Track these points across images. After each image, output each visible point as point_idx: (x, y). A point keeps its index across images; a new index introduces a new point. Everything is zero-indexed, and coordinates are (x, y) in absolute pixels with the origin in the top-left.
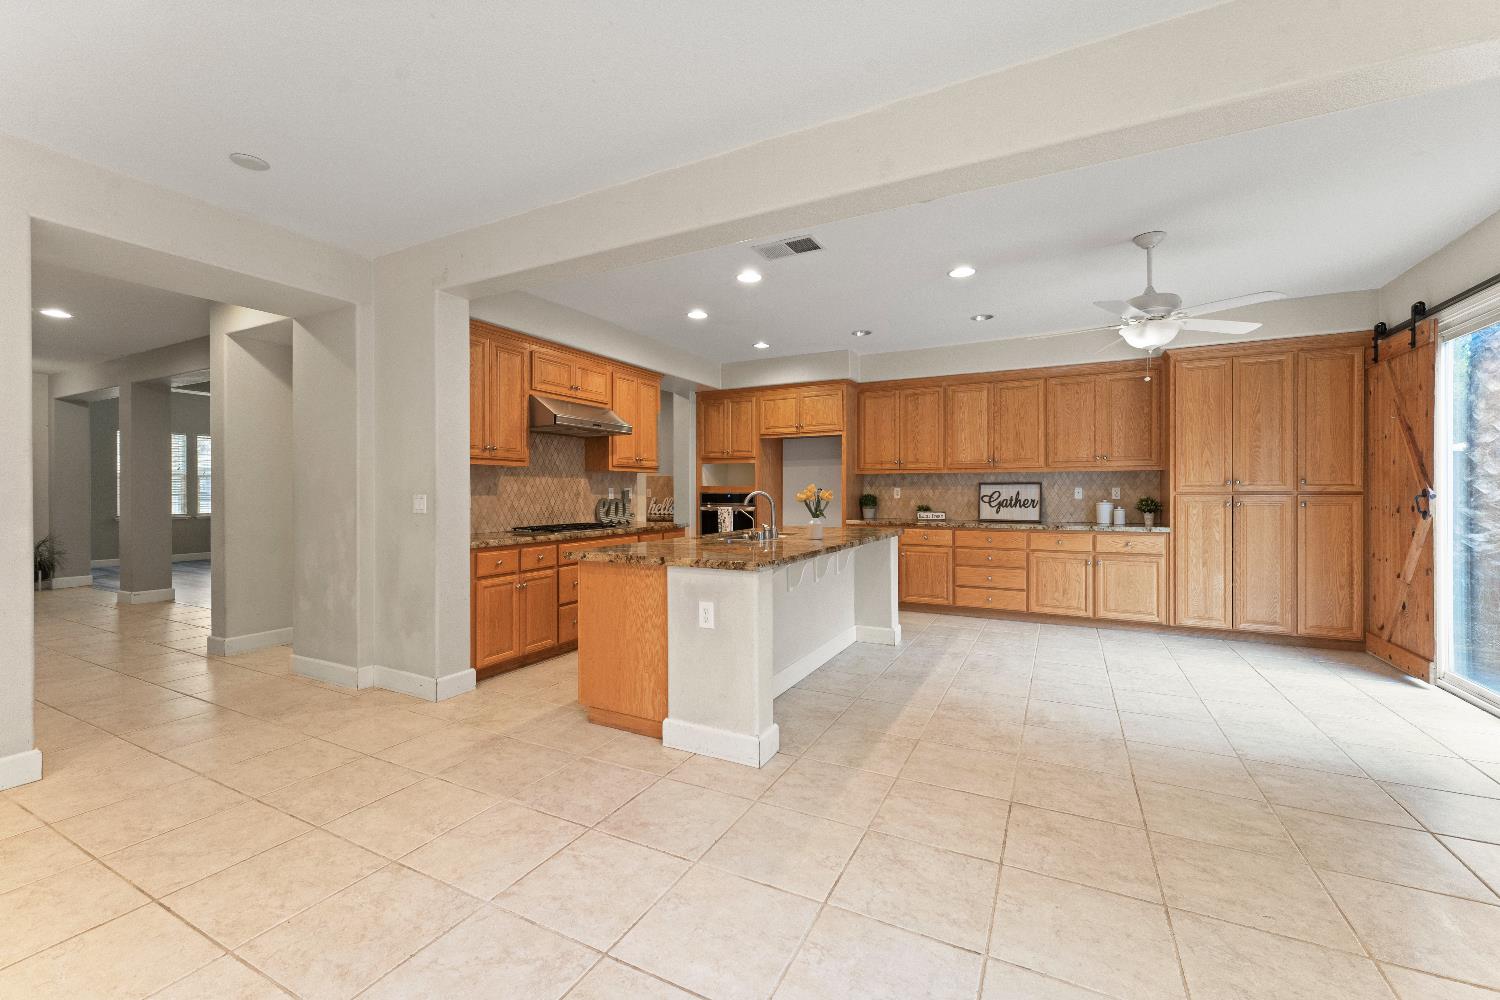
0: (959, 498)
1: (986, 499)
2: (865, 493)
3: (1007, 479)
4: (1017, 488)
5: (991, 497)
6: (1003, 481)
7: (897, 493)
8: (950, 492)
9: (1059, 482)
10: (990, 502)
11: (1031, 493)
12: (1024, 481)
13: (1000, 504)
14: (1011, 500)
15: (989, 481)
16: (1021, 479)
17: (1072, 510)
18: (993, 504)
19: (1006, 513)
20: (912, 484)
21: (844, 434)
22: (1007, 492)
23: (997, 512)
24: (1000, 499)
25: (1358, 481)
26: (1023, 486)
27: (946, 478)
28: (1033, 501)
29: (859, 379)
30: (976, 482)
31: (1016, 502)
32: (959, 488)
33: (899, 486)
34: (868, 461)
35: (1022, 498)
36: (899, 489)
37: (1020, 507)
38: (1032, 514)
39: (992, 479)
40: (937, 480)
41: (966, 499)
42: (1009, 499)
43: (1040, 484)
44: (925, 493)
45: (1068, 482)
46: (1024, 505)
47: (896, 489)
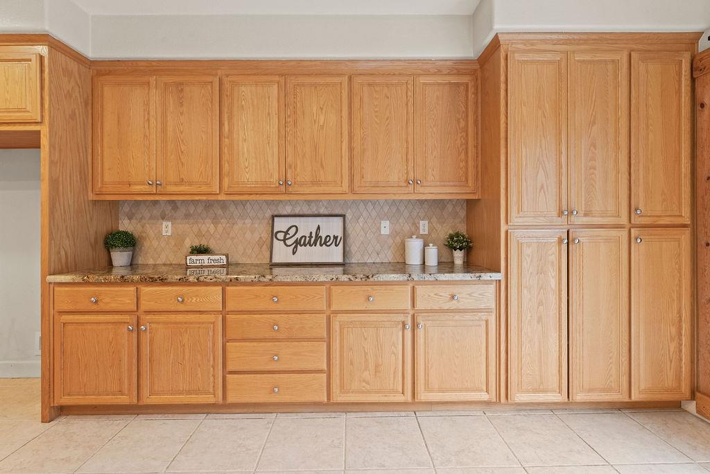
0: (248, 235)
1: (281, 236)
2: (121, 229)
3: (306, 211)
4: (318, 221)
5: (286, 233)
6: (301, 213)
7: (167, 228)
8: (236, 227)
9: (365, 214)
10: (284, 240)
11: (332, 227)
12: (326, 213)
13: (297, 243)
14: (311, 237)
15: (285, 213)
16: (322, 211)
17: (378, 247)
18: (289, 242)
19: (306, 254)
20: (187, 216)
21: (44, 130)
22: (306, 227)
23: (294, 253)
24: (298, 236)
25: (686, 212)
26: (324, 218)
27: (232, 208)
28: (336, 238)
29: (91, 53)
30: (269, 214)
31: (316, 239)
32: (248, 221)
33: (168, 220)
34: (107, 179)
35: (323, 234)
36: (170, 224)
37: (321, 245)
38: (335, 254)
39: (288, 210)
40: (220, 212)
41: (257, 236)
42: (308, 235)
43: (343, 216)
44: (204, 228)
45: (374, 214)
46: (325, 243)
47: (165, 223)
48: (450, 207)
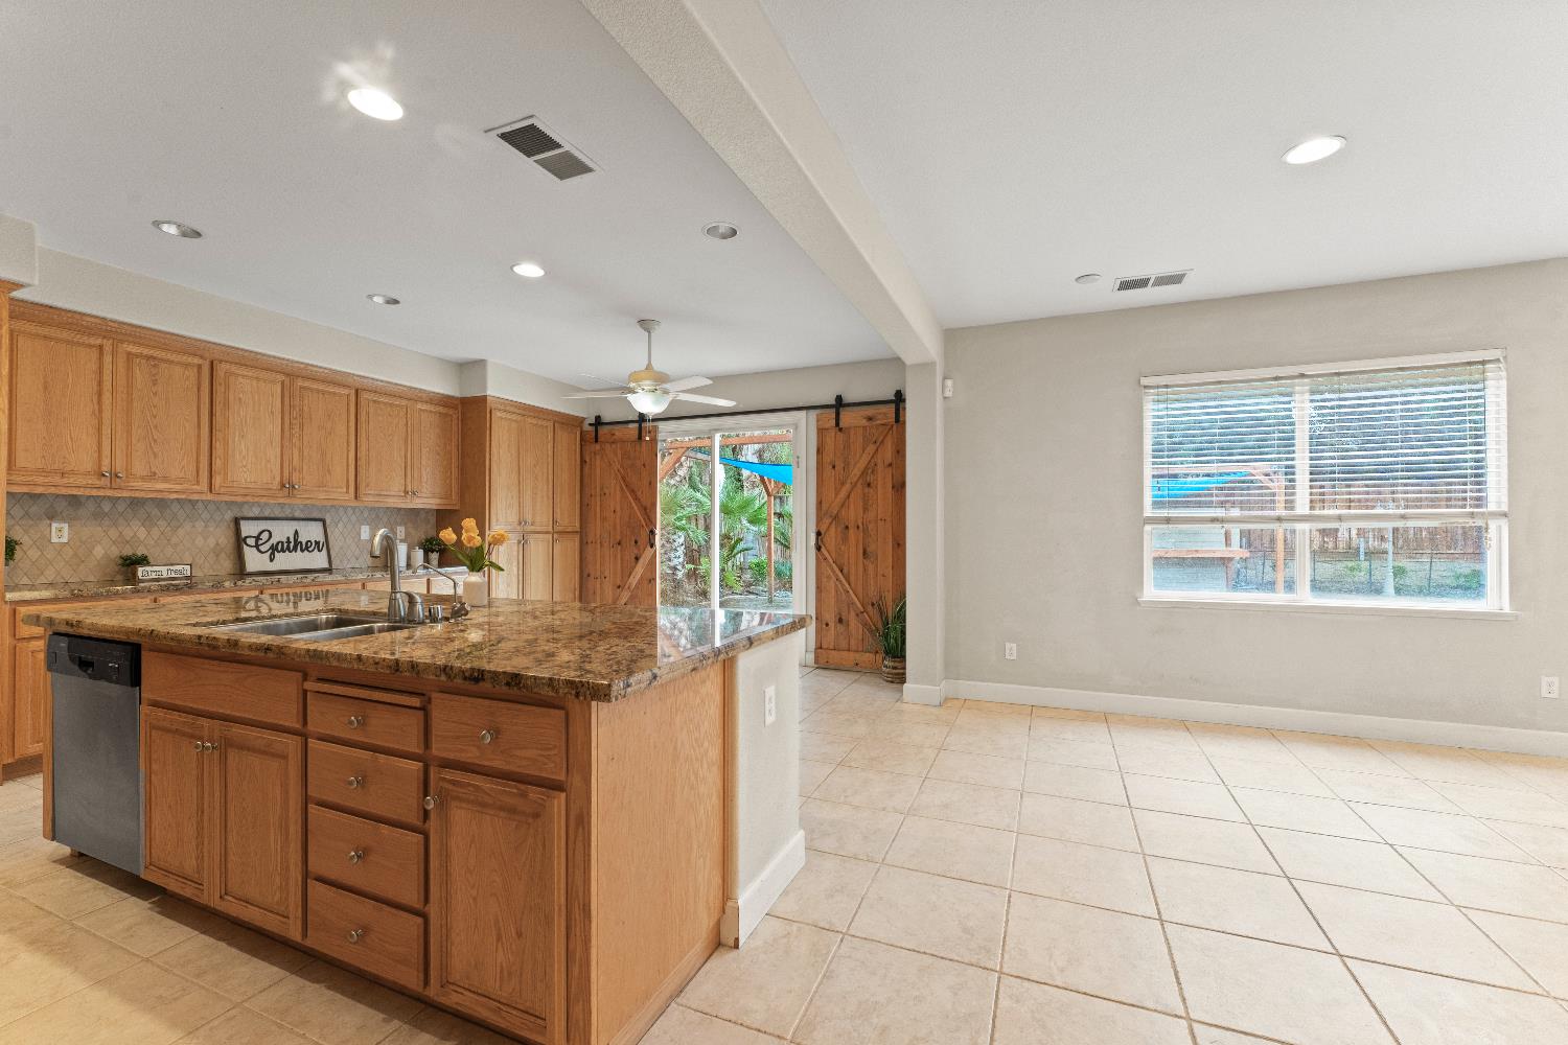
0: (199, 541)
1: (251, 541)
3: (277, 513)
4: (294, 525)
5: (258, 538)
6: (272, 516)
7: (60, 533)
8: (181, 532)
9: (345, 519)
10: (257, 546)
11: (311, 532)
12: (302, 516)
13: (274, 549)
14: (289, 542)
15: (251, 515)
16: (297, 515)
17: (357, 553)
18: (263, 548)
19: (284, 561)
20: (98, 516)
22: (282, 531)
23: (271, 560)
24: (274, 541)
25: (577, 524)
26: (302, 523)
27: (175, 507)
28: (317, 543)
30: (229, 515)
31: (295, 545)
32: (200, 525)
33: (63, 520)
35: (303, 539)
36: (66, 526)
37: (302, 551)
38: (318, 560)
39: (256, 512)
40: (155, 512)
41: (211, 542)
42: (285, 540)
43: (323, 521)
44: (128, 533)
45: (354, 518)
46: (307, 548)
47: (55, 525)
48: (423, 515)
